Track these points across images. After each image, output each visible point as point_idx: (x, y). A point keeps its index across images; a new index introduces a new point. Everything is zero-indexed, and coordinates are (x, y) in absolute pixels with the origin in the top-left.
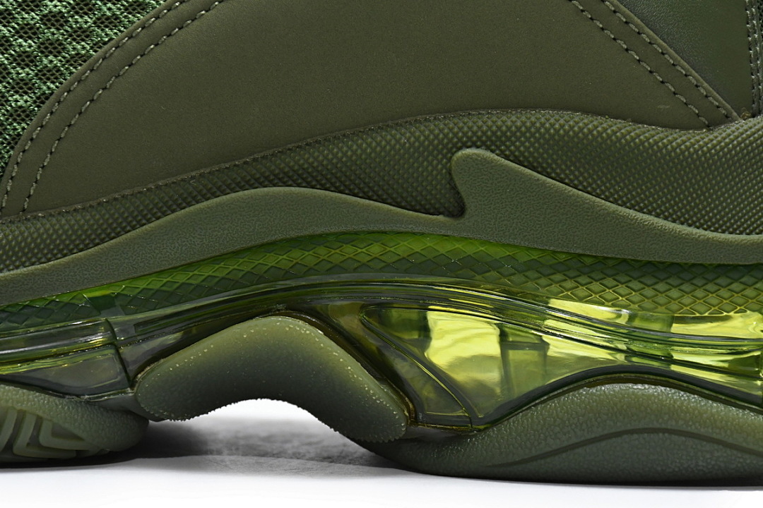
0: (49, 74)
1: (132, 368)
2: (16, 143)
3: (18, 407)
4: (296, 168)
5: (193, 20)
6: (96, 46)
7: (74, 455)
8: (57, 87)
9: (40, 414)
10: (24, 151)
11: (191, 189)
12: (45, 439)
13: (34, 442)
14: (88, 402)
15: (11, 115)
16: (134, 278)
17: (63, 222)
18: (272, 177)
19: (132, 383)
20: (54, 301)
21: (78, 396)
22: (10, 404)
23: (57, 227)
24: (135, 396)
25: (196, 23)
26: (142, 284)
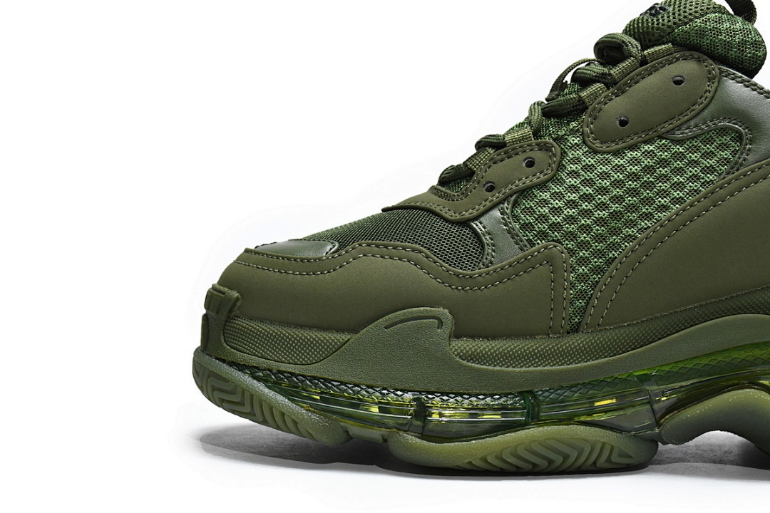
0: (614, 246)
1: (658, 415)
2: (595, 287)
3: (602, 440)
4: (757, 302)
5: (698, 217)
6: (641, 230)
7: (625, 466)
8: (618, 254)
9: (613, 444)
10: (601, 291)
11: (696, 314)
12: (615, 458)
13: (609, 460)
14: (634, 436)
15: (593, 270)
16: (662, 366)
17: (622, 332)
18: (743, 308)
19: (658, 424)
20: (617, 378)
21: (629, 432)
22: (598, 439)
23: (619, 335)
24: (660, 432)
25: (700, 218)
26: (667, 368)
